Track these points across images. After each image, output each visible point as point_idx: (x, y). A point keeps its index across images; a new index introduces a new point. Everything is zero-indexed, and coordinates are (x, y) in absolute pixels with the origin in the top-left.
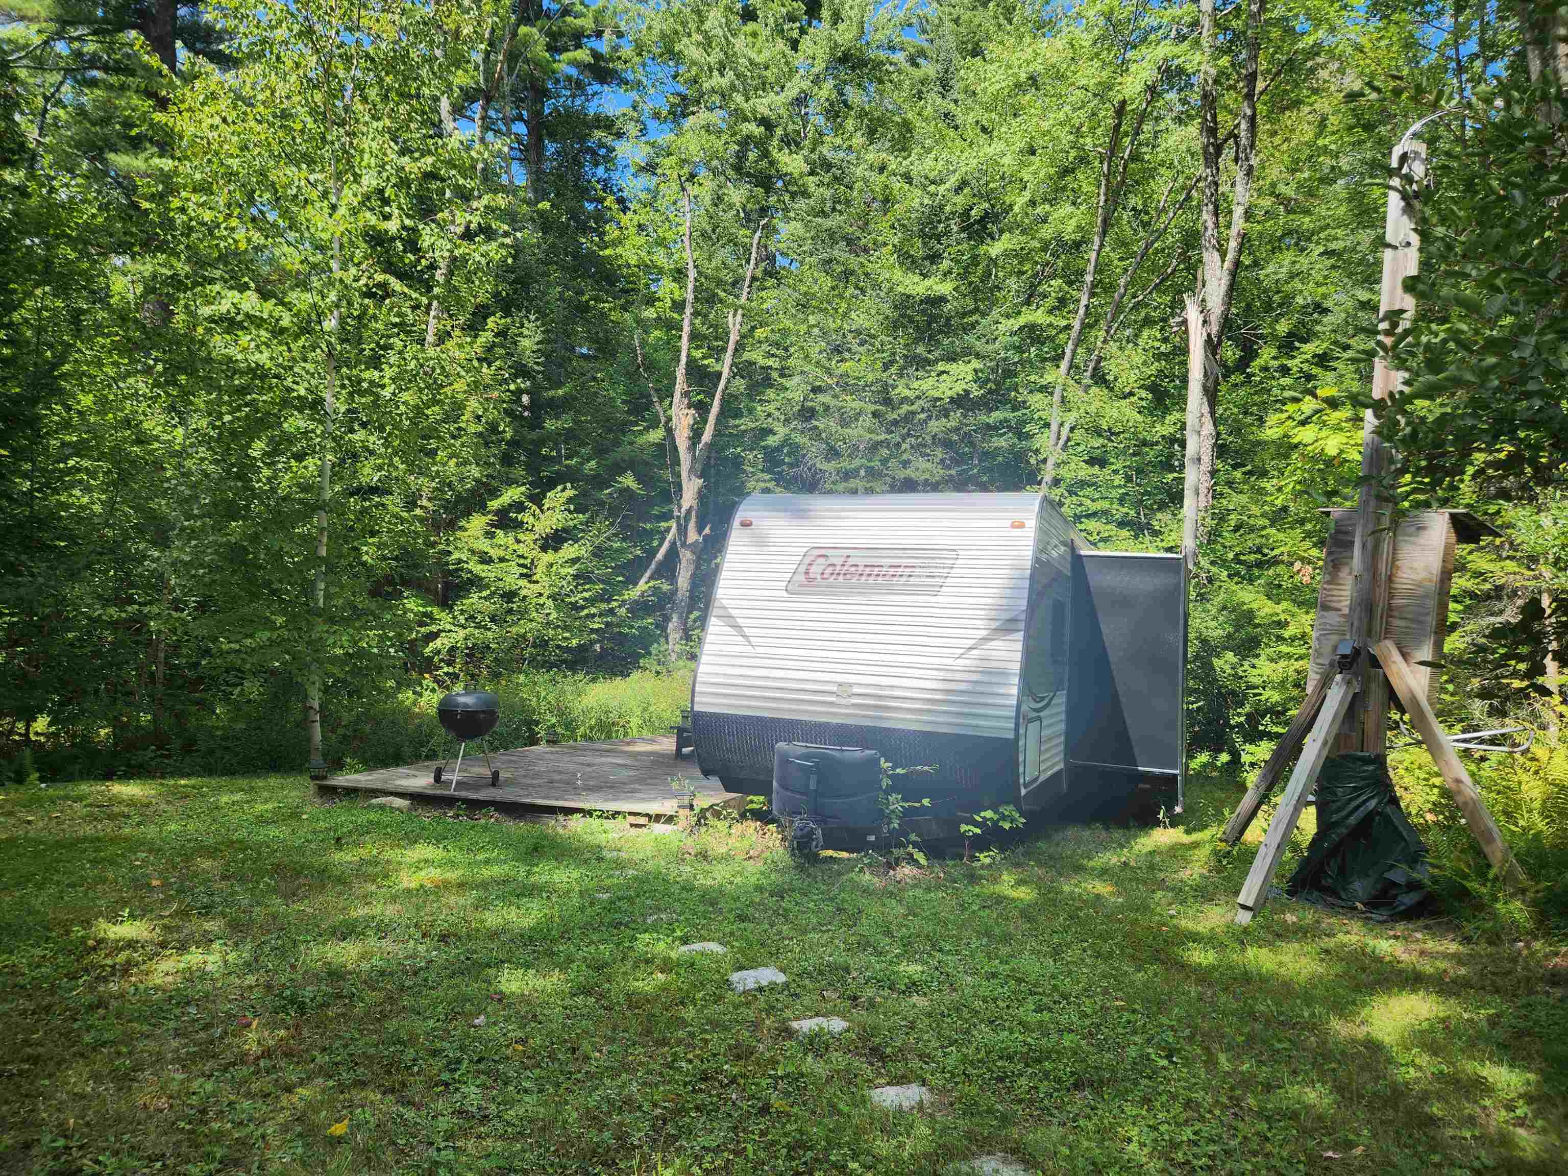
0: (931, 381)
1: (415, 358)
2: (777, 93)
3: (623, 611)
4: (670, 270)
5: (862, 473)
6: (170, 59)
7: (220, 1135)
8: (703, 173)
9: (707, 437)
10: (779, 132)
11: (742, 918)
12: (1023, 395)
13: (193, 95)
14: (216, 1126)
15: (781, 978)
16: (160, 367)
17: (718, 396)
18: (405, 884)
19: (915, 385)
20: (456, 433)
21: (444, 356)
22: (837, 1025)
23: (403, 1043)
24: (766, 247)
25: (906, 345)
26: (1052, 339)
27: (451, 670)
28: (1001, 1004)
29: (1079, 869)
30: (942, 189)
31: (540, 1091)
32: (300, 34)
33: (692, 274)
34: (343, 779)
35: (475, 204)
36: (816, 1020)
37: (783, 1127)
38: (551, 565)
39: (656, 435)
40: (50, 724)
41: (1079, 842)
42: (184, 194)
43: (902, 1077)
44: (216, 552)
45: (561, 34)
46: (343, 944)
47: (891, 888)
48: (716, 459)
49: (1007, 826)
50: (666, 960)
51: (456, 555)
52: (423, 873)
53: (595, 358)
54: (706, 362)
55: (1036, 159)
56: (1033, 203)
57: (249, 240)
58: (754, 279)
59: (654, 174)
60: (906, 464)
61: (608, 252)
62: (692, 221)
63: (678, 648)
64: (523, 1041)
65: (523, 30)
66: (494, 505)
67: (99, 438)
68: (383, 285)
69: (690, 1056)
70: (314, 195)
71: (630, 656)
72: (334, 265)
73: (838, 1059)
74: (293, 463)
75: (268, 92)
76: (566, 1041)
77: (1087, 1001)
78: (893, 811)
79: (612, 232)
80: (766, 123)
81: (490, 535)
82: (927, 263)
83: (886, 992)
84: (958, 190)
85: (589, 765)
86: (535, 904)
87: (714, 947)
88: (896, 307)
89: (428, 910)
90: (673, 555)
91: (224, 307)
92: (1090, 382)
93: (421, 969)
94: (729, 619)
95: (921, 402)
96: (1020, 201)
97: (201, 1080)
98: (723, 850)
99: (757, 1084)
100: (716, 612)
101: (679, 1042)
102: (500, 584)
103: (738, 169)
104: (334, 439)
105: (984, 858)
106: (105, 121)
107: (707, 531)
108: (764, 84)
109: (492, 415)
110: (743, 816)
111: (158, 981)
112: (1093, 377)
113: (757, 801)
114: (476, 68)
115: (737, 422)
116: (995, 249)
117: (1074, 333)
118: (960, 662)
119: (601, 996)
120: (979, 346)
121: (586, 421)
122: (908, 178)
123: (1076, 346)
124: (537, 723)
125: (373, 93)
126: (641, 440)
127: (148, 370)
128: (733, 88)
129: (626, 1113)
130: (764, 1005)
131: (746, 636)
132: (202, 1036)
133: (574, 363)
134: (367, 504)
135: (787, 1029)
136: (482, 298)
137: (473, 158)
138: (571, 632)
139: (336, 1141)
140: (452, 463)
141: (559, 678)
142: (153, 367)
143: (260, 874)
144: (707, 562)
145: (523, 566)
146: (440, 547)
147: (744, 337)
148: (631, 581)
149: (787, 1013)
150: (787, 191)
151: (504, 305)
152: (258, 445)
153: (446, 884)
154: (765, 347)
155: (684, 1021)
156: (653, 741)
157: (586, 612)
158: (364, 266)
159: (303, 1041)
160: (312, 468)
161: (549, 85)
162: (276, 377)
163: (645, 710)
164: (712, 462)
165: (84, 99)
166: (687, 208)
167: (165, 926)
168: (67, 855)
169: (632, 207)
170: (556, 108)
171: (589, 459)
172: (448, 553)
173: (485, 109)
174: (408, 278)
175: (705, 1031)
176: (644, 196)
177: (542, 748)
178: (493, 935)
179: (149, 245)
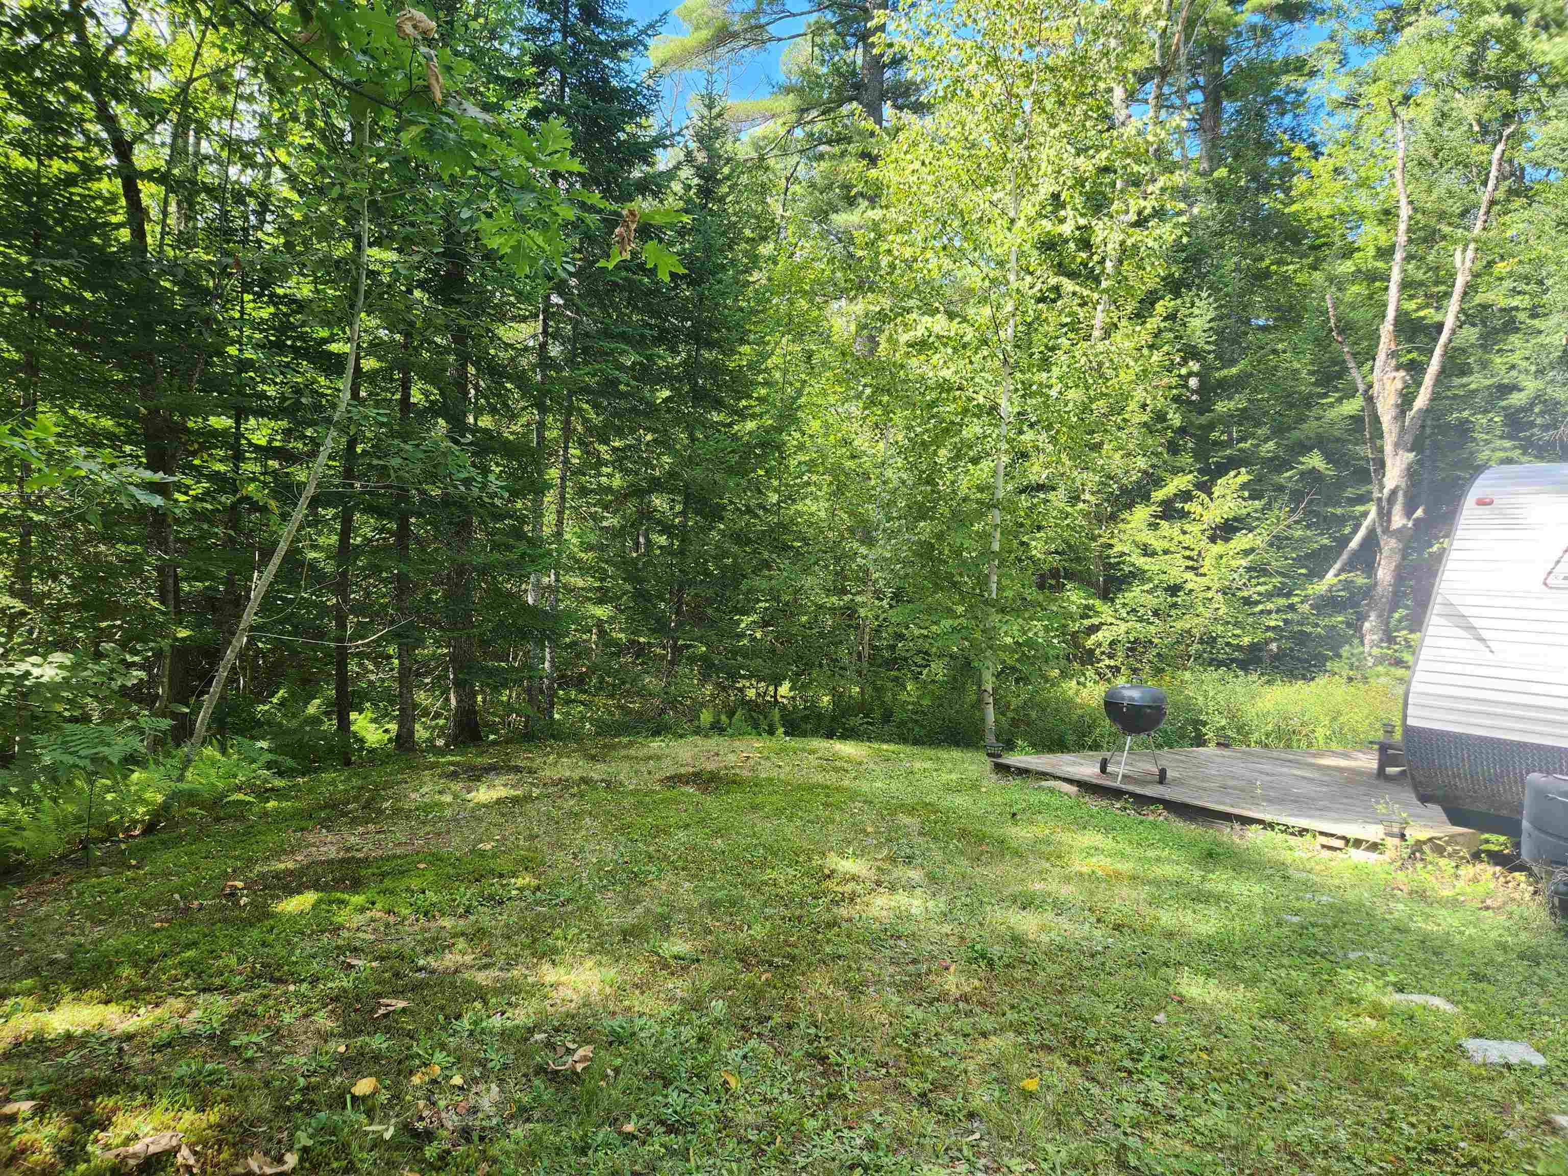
1: (1085, 354)
3: (1306, 608)
4: (1375, 213)
6: (879, 121)
7: (929, 1061)
8: (1423, 92)
9: (1421, 401)
10: (1533, 16)
11: (1478, 977)
13: (895, 149)
14: (926, 1050)
15: (1539, 1060)
16: (868, 391)
17: (1438, 351)
18: (1078, 867)
20: (1122, 424)
21: (1113, 348)
23: (1085, 1020)
24: (1510, 161)
27: (1112, 663)
31: (1230, 1108)
32: (988, 65)
33: (1405, 211)
34: (1015, 759)
35: (1150, 188)
38: (1221, 557)
39: (1351, 407)
40: (791, 689)
42: (890, 238)
44: (910, 549)
46: (1023, 913)
48: (1434, 427)
50: (1376, 1005)
51: (1118, 548)
52: (1094, 860)
53: (1275, 327)
54: (1421, 314)
57: (940, 268)
58: (1493, 203)
59: (1356, 107)
61: (1294, 208)
62: (1406, 150)
63: (1376, 651)
64: (1209, 1051)
66: (1159, 495)
67: (824, 457)
68: (1057, 289)
69: (1413, 1120)
70: (996, 213)
71: (1315, 657)
72: (1012, 277)
74: (970, 465)
75: (959, 128)
76: (1255, 1063)
79: (1300, 183)
81: (1154, 526)
85: (1268, 774)
86: (1212, 911)
87: (1439, 1002)
89: (1101, 896)
90: (1371, 543)
91: (920, 332)
93: (1098, 952)
94: (1458, 619)
97: (912, 1007)
98: (1447, 893)
100: (1437, 609)
101: (1397, 1100)
102: (1162, 577)
103: (1471, 75)
104: (1008, 441)
106: (830, 187)
107: (1419, 513)
109: (1160, 403)
110: (1476, 856)
111: (877, 914)
113: (1497, 841)
114: (1153, 46)
115: (1465, 380)
119: (1294, 1027)
121: (1263, 399)
124: (1205, 724)
125: (1049, 104)
126: (1332, 414)
127: (859, 396)
129: (1333, 1161)
130: (1514, 1085)
131: (1482, 640)
132: (911, 968)
133: (1250, 337)
134: (1035, 501)
135: (1549, 1122)
136: (1152, 283)
137: (1147, 142)
138: (1243, 629)
139: (1028, 1096)
140: (1117, 456)
141: (1230, 677)
142: (863, 392)
143: (950, 835)
144: (1420, 552)
145: (1189, 558)
146: (1102, 540)
147: (1476, 276)
148: (1317, 573)
149: (1550, 1103)
150: (1545, 85)
151: (1175, 287)
152: (943, 452)
153: (1118, 875)
154: (1508, 284)
155: (1403, 1079)
156: (1346, 756)
157: (1260, 607)
158: (1038, 273)
159: (994, 994)
160: (986, 470)
161: (1230, 41)
162: (959, 389)
163: (1334, 719)
164: (1428, 431)
165: (813, 173)
166: (1400, 136)
167: (879, 868)
168: (807, 797)
169: (1326, 150)
170: (1238, 65)
171: (1267, 439)
172: (1111, 546)
173: (1159, 87)
174: (1080, 275)
175: (1433, 1097)
176: (1342, 135)
177: (1210, 750)
178: (1170, 935)
179: (862, 287)
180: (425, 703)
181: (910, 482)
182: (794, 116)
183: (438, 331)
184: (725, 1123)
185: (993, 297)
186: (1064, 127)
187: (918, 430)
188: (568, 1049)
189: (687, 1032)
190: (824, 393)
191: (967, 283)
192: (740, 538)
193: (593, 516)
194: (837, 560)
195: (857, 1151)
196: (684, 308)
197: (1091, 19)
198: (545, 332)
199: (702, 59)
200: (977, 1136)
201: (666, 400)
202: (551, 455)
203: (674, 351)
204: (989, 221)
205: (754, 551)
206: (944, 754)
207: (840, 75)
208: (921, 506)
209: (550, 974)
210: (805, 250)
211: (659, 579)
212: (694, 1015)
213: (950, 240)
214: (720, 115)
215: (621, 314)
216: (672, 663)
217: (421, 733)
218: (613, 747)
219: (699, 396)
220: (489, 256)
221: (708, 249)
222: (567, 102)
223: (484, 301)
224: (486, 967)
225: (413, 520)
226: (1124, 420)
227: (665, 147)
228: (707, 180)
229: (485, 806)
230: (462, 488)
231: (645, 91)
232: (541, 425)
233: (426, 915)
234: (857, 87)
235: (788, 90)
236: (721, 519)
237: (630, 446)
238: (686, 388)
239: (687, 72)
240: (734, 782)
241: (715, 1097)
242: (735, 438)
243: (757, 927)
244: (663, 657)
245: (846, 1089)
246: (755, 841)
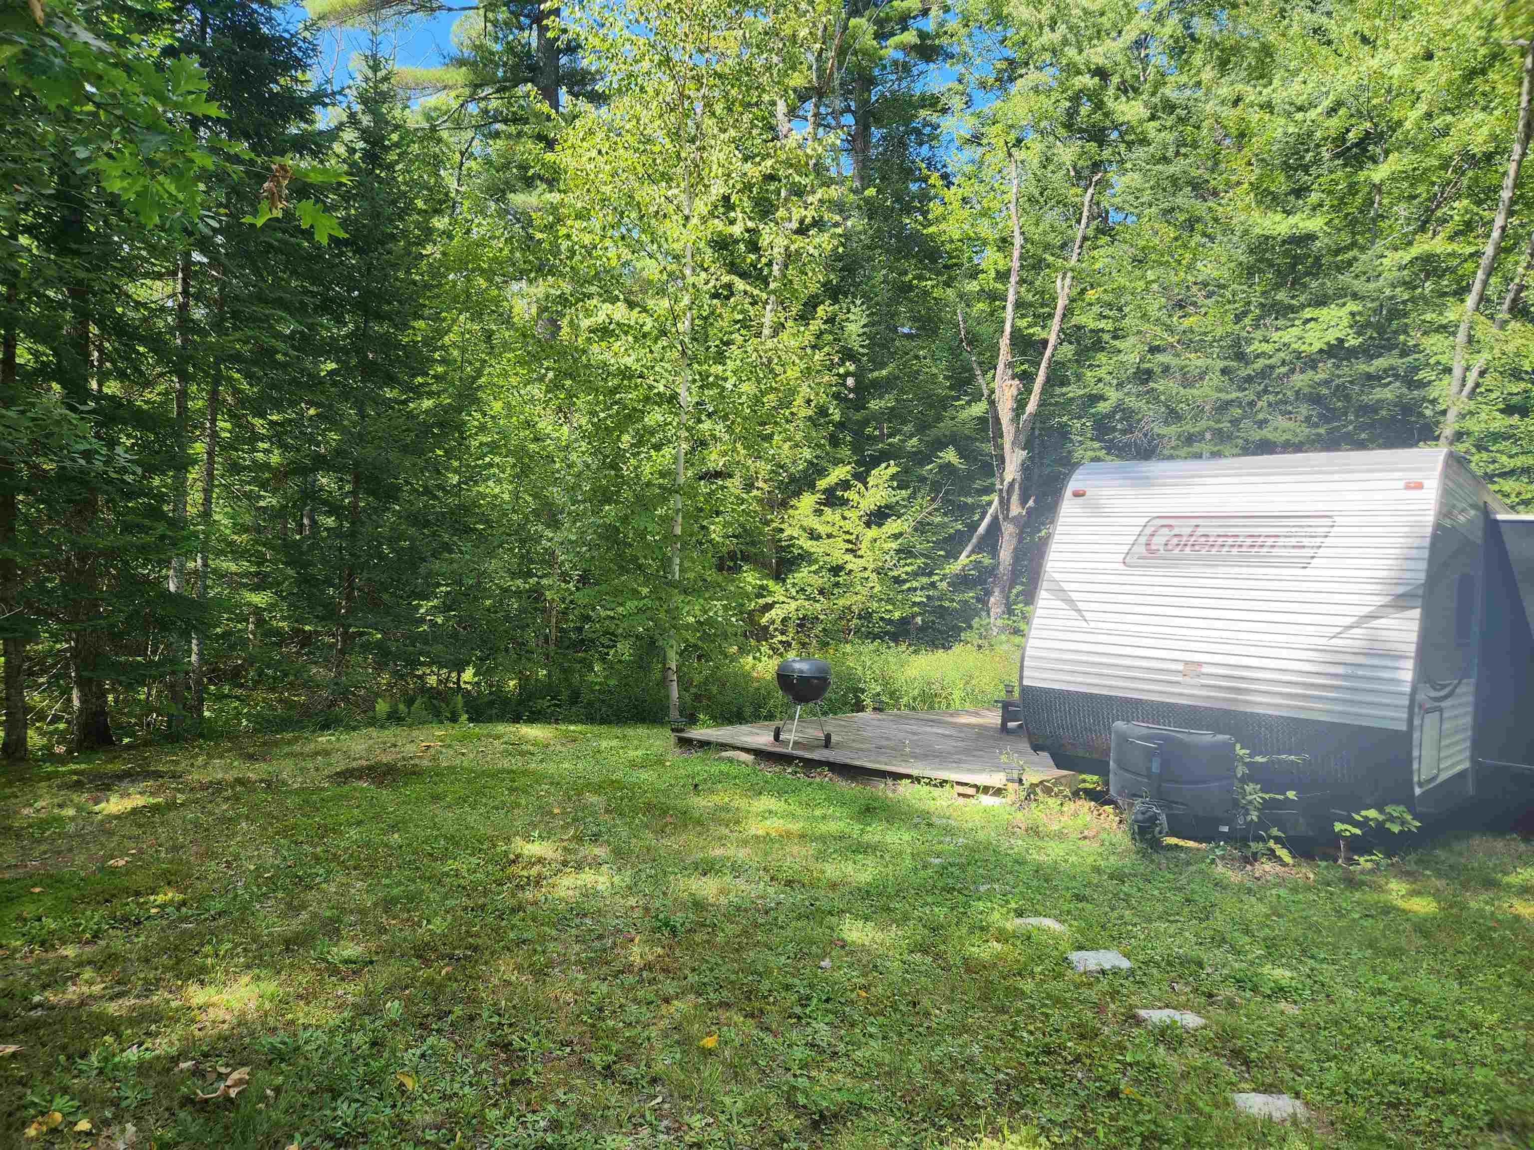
0: (1295, 331)
1: (756, 350)
2: (1114, 39)
3: (944, 585)
4: (995, 241)
5: (1208, 436)
6: (555, 105)
7: (614, 1033)
8: (1031, 138)
9: (1031, 407)
10: (1115, 80)
11: (1079, 898)
12: (1414, 337)
13: (572, 135)
14: (611, 1023)
15: (1125, 964)
16: (551, 375)
17: (1044, 365)
18: (753, 831)
19: (1275, 336)
20: (790, 418)
21: (781, 346)
22: (1191, 1020)
23: (760, 975)
24: (1098, 204)
25: (1263, 293)
26: (1452, 270)
27: (784, 638)
28: (1392, 1024)
29: (1490, 884)
30: (1312, 114)
31: (884, 1038)
32: (660, 64)
33: (1018, 241)
34: (697, 733)
35: (810, 199)
36: (1167, 1011)
37: (1136, 1114)
38: (875, 541)
39: (979, 409)
40: (475, 675)
41: (1490, 855)
42: (569, 223)
43: (1271, 1085)
44: (595, 532)
45: (888, 19)
46: (704, 879)
47: (1249, 884)
48: (1041, 429)
49: (1396, 829)
50: (1001, 931)
51: (788, 532)
52: (768, 822)
53: (917, 336)
54: (1031, 331)
55: (1436, 64)
56: (1429, 116)
57: (619, 257)
58: (1085, 238)
59: (980, 144)
60: (1262, 424)
61: (931, 230)
62: (1019, 186)
63: (999, 622)
64: (867, 988)
65: (853, 22)
66: (822, 484)
67: (507, 439)
68: (729, 286)
69: (1031, 1028)
70: (671, 208)
71: (952, 629)
72: (688, 272)
73: (1195, 1057)
74: (652, 451)
75: (634, 122)
76: (906, 994)
77: (1506, 1034)
78: (1250, 802)
79: (936, 209)
80: (1102, 73)
81: (819, 512)
82: (1292, 198)
83: (1249, 994)
84: (1332, 111)
85: (914, 734)
86: (870, 861)
87: (1049, 923)
88: (1251, 251)
89: (774, 856)
90: (995, 528)
91: (601, 318)
92: (1507, 316)
93: (772, 909)
94: (1060, 593)
95: (1282, 355)
96: (1414, 115)
97: (597, 982)
98: (1056, 827)
99: (1103, 1067)
100: (1045, 585)
101: (1019, 1012)
102: (826, 558)
103: (1068, 126)
104: (688, 429)
105: (1364, 862)
106: (506, 167)
107: (1031, 503)
108: (1099, 32)
109: (823, 399)
110: (1076, 794)
111: (563, 894)
112: (1511, 310)
113: (1091, 780)
114: (810, 68)
115: (1064, 390)
116: (1379, 173)
117: (1484, 261)
118: (1334, 641)
119: (937, 957)
120: (1359, 285)
121: (908, 400)
122: (1268, 107)
123: (1489, 275)
124: (863, 691)
125: (719, 108)
126: (964, 415)
127: (541, 379)
128: (1065, 42)
129: (968, 1073)
130: (1107, 988)
131: (1079, 611)
132: (597, 944)
133: (897, 343)
134: (714, 487)
135: (1134, 1017)
136: (814, 288)
137: (807, 155)
138: (894, 604)
139: (708, 1053)
140: (787, 446)
141: (883, 649)
142: (545, 375)
143: (635, 811)
144: (1032, 534)
145: (849, 541)
146: (774, 525)
147: (1073, 301)
148: (953, 555)
149: (1134, 1000)
150: (1123, 141)
151: (833, 293)
152: (626, 438)
153: (789, 834)
154: (1096, 309)
155: (1023, 993)
156: (976, 714)
157: (908, 585)
158: (712, 270)
159: (676, 960)
160: (668, 456)
161: (876, 72)
162: (640, 376)
163: (967, 683)
164: (1037, 432)
165: (489, 150)
166: (1014, 174)
167: (565, 848)
168: (491, 783)
169: (956, 181)
170: (883, 95)
171: (911, 436)
172: (782, 530)
173: (817, 106)
174: (750, 276)
175: (1046, 1005)
176: (969, 169)
177: (868, 715)
178: (833, 886)
179: (542, 270)
180: (40, 706)
181: (594, 467)
182: (467, 91)
183: (48, 283)
184: (400, 1126)
185: (671, 290)
186: (732, 133)
187: (602, 415)
188: (220, 1074)
189: (358, 1039)
190: (505, 374)
191: (645, 274)
192: (418, 520)
193: (248, 496)
194: (523, 542)
195: (541, 1134)
196: (351, 278)
197: (755, 33)
198: (185, 293)
199: (365, 18)
200: (659, 1100)
201: (331, 373)
202: (196, 428)
203: (340, 321)
204: (665, 216)
205: (434, 534)
206: (630, 732)
207: (515, 55)
208: (605, 490)
209: (197, 995)
210: (480, 228)
211: (324, 561)
212: (367, 1020)
213: (629, 230)
214: (386, 79)
215: (276, 278)
216: (342, 652)
217: (34, 739)
218: (276, 744)
219: (369, 370)
220: (113, 201)
221: (376, 215)
222: (209, 44)
223: (109, 253)
224: (119, 995)
225: (20, 497)
226: (792, 414)
227: (325, 105)
228: (373, 144)
229: (117, 817)
230: (82, 462)
231: (301, 43)
232: (183, 395)
233: (42, 944)
234: (532, 68)
235: (461, 62)
236: (397, 500)
237: (290, 421)
238: (354, 362)
239: (347, 27)
240: (414, 773)
241: (390, 1102)
242: (411, 416)
243: (438, 920)
244: (332, 646)
245: (530, 1074)
246: (435, 833)
